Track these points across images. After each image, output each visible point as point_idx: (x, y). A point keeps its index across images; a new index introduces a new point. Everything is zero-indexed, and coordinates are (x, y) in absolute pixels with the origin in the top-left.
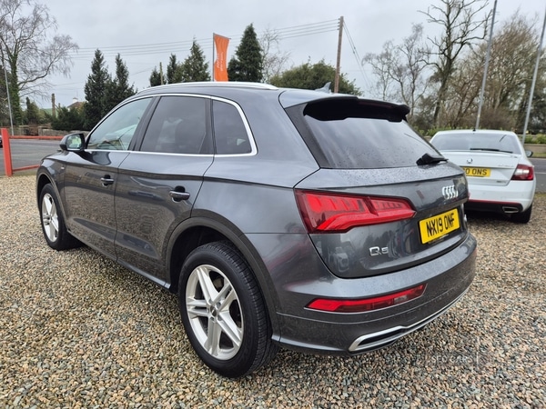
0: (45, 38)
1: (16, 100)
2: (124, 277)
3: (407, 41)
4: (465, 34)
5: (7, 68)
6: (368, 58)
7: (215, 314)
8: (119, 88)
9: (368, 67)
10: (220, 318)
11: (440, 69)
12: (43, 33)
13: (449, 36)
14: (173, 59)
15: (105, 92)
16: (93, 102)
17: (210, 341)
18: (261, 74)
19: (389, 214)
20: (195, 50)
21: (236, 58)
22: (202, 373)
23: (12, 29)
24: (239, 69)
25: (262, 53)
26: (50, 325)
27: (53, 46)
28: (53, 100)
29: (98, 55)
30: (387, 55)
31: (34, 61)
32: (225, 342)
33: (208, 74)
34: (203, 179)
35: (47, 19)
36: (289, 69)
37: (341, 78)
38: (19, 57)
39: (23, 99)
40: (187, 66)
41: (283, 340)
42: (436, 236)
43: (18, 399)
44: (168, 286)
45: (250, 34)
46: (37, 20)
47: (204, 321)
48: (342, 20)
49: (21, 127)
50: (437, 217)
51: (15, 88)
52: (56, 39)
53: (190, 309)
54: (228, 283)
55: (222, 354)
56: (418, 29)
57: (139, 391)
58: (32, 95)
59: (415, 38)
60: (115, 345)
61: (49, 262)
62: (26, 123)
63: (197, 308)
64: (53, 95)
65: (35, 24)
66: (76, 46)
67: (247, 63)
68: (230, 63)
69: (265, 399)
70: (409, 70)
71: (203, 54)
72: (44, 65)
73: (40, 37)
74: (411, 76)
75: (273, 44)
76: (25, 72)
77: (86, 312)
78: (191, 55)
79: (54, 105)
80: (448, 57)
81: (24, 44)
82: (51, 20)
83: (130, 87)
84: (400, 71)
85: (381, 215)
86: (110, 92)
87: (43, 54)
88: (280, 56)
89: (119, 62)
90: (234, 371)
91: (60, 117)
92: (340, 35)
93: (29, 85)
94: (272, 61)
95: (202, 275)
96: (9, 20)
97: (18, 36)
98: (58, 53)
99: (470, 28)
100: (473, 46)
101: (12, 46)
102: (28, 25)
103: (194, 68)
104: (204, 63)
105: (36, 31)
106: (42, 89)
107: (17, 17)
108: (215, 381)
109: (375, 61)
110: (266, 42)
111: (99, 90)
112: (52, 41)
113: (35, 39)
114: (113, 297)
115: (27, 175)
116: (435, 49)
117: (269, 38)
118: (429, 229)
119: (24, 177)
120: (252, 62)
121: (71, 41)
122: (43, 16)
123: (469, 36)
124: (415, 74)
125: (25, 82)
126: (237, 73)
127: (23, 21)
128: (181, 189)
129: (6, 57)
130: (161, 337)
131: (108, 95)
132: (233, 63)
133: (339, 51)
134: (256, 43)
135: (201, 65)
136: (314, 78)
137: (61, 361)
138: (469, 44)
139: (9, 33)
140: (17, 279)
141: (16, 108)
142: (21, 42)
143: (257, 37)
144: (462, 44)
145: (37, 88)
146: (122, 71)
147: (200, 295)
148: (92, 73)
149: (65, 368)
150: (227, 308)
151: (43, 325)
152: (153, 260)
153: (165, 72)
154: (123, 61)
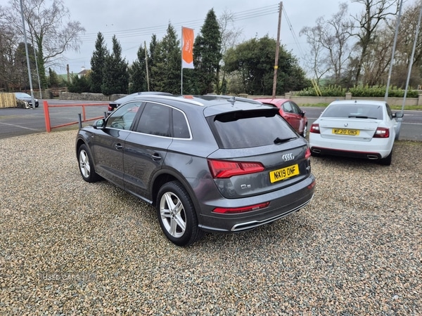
0: (61, 25)
1: (42, 70)
2: (128, 198)
3: (335, 17)
4: (381, 10)
5: (35, 47)
6: (304, 31)
7: (174, 216)
8: (115, 61)
9: (304, 37)
10: (176, 218)
11: (361, 39)
12: (60, 21)
13: (368, 12)
14: (154, 38)
15: (105, 64)
16: (97, 71)
17: (172, 229)
18: (220, 46)
19: (250, 170)
20: (170, 31)
21: (201, 35)
22: (168, 244)
23: (39, 18)
24: (203, 43)
25: (220, 30)
26: (93, 222)
27: (67, 30)
28: (68, 69)
29: (100, 36)
30: (319, 28)
31: (54, 42)
32: (179, 229)
33: (179, 48)
34: (167, 151)
35: (63, 10)
36: (241, 43)
37: (281, 48)
38: (44, 39)
39: (47, 70)
40: (164, 43)
41: (203, 227)
42: (280, 179)
43: (85, 252)
44: (151, 202)
45: (211, 16)
46: (56, 10)
47: (169, 219)
48: (281, 4)
49: (47, 90)
50: (282, 169)
51: (41, 62)
52: (70, 25)
53: (162, 214)
54: (179, 201)
55: (177, 235)
56: (344, 7)
57: (138, 250)
58: (54, 66)
59: (342, 14)
60: (126, 231)
61: (86, 189)
62: (49, 87)
63: (166, 213)
64: (68, 65)
65: (54, 14)
66: (83, 29)
67: (209, 39)
68: (197, 40)
69: (197, 255)
70: (337, 40)
71: (176, 34)
72: (61, 44)
73: (58, 23)
74: (339, 44)
75: (229, 23)
76: (48, 49)
77: (110, 216)
78: (167, 35)
79: (68, 73)
80: (368, 29)
81: (47, 29)
82: (66, 10)
83: (123, 59)
84: (329, 41)
85: (246, 170)
86: (109, 64)
87: (60, 36)
88: (235, 32)
89: (114, 41)
90: (183, 243)
91: (74, 83)
92: (280, 16)
93: (51, 59)
94: (229, 36)
95: (167, 197)
96: (36, 12)
97: (42, 24)
98: (71, 35)
99: (386, 5)
100: (388, 20)
101: (38, 30)
102: (50, 15)
103: (170, 45)
104: (177, 40)
105: (55, 19)
106: (60, 62)
107: (42, 9)
108: (174, 248)
109: (310, 33)
110: (224, 21)
111: (101, 62)
112: (67, 26)
113: (54, 25)
114: (122, 208)
115: (59, 131)
116: (357, 24)
117: (226, 18)
118: (276, 176)
119: (58, 133)
120: (212, 38)
121: (80, 26)
122: (60, 8)
123: (384, 12)
124: (341, 42)
125: (48, 57)
126: (202, 46)
127: (46, 12)
128: (157, 155)
129: (35, 39)
130: (148, 228)
131: (107, 66)
132: (199, 39)
133: (279, 29)
134: (216, 23)
135: (174, 42)
136: (260, 49)
137: (101, 237)
138: (384, 19)
139: (37, 21)
140: (71, 198)
141: (43, 77)
142: (45, 27)
143: (217, 19)
144: (379, 18)
145: (57, 61)
146: (117, 48)
147: (167, 207)
148: (95, 50)
149: (103, 240)
150: (179, 213)
151: (89, 221)
152: (144, 189)
153: (148, 48)
154: (118, 41)
